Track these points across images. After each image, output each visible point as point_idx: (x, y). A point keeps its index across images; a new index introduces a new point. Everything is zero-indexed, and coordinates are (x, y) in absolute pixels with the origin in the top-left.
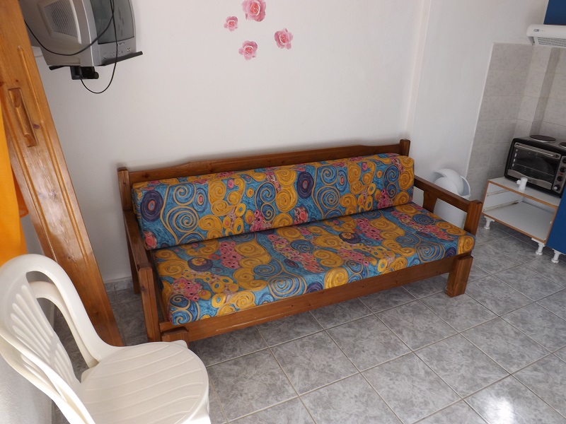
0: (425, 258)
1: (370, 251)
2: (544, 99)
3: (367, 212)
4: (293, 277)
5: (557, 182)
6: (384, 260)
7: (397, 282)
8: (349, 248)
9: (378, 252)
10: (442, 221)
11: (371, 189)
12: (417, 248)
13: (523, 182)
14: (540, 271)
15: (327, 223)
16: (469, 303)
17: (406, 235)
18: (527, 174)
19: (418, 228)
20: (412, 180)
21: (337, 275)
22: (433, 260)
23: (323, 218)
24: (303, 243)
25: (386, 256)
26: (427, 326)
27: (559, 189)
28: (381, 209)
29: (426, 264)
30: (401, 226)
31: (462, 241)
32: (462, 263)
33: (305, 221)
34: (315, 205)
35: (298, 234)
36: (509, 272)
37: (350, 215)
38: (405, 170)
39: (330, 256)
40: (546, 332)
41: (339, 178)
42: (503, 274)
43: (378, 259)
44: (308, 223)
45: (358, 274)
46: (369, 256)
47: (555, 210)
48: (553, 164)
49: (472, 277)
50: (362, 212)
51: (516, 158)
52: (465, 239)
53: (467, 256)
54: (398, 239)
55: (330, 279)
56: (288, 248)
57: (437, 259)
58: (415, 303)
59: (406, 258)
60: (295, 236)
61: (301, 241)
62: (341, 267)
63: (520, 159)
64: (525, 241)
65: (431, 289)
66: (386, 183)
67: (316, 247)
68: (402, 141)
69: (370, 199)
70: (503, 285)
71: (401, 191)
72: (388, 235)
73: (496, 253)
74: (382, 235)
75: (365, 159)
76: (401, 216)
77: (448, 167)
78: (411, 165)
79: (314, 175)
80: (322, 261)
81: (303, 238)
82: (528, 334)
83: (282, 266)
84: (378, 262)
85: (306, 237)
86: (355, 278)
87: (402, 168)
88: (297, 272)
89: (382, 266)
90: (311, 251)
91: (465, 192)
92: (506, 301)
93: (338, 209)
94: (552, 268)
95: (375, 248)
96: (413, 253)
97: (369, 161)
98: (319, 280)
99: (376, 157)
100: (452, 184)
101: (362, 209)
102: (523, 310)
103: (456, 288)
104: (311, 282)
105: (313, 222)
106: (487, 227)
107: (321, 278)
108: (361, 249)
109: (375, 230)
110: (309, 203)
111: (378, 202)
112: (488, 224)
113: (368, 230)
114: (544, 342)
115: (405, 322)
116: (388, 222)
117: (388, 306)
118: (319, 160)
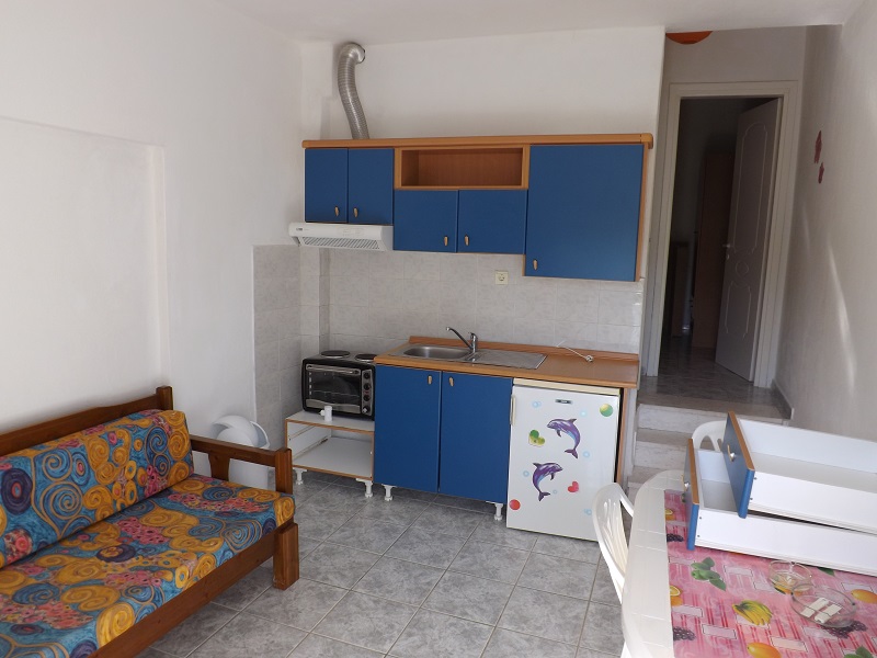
0: (238, 546)
1: (157, 563)
2: (325, 308)
3: (131, 507)
4: (40, 648)
5: (364, 403)
6: (183, 568)
7: (206, 595)
8: (123, 570)
9: (169, 559)
10: (244, 488)
11: (130, 471)
12: (223, 535)
13: (327, 411)
14: (376, 515)
15: (67, 544)
16: (310, 588)
17: (201, 522)
18: (329, 400)
19: (214, 507)
20: (187, 442)
21: (117, 617)
22: (249, 545)
23: (59, 537)
24: (36, 589)
25: (183, 560)
26: (265, 642)
27: (369, 410)
28: (153, 496)
29: (240, 554)
30: (190, 511)
31: (280, 507)
32: (286, 536)
33: (29, 552)
34: (41, 521)
35: (21, 578)
36: (343, 531)
37: (105, 520)
38: (174, 430)
39: (93, 592)
40: (406, 586)
41: (75, 465)
42: (337, 536)
43: (173, 570)
44: (33, 554)
45: (148, 604)
46: (156, 570)
47: (372, 437)
48: (354, 383)
49: (302, 553)
50: (124, 510)
51: (312, 383)
52: (282, 502)
53: (290, 525)
54: (191, 532)
55: (105, 629)
56: (10, 607)
57: (254, 541)
58: (239, 617)
59: (213, 554)
60: (17, 583)
61: (31, 587)
62: (119, 601)
63: (317, 384)
64: (348, 484)
65: (254, 589)
66: (151, 455)
67: (63, 587)
68: (159, 390)
69: (131, 486)
70: (341, 549)
71: (175, 462)
72: (175, 531)
73: (321, 511)
74: (166, 533)
75: (109, 427)
76: (185, 497)
77: (230, 413)
78: (181, 420)
79: (30, 470)
80: (82, 606)
81: (33, 581)
82: (389, 597)
83: (10, 640)
84: (174, 575)
85: (37, 577)
86: (146, 611)
87: (170, 428)
88: (43, 637)
89: (181, 579)
90: (56, 596)
91: (262, 440)
92: (352, 568)
93: (82, 514)
94: (388, 508)
95: (163, 555)
96: (220, 543)
97: (118, 428)
98: (88, 637)
99: (125, 421)
100: (242, 434)
101: (122, 504)
102: (373, 571)
103: (286, 575)
104: (74, 646)
105: (43, 548)
106: (299, 481)
107: (90, 631)
108: (140, 564)
109: (152, 529)
110: (29, 519)
111: (144, 488)
112: (299, 477)
113: (142, 533)
114: (408, 599)
115: (234, 650)
116: (168, 512)
117: (202, 638)
118: (31, 445)
